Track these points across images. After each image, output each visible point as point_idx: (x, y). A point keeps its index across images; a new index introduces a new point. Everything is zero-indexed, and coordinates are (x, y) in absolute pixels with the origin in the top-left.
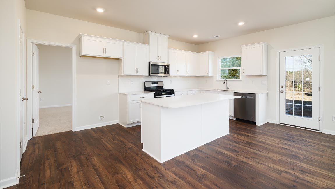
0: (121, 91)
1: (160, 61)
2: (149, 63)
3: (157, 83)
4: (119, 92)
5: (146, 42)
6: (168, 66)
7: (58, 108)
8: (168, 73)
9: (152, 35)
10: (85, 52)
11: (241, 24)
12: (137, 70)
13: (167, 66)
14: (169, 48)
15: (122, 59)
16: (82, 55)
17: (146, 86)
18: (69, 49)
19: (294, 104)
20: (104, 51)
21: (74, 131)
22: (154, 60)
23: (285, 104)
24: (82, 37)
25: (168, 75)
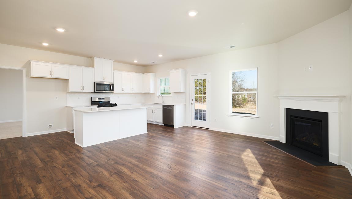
0: (69, 105)
1: (105, 81)
2: (95, 82)
3: (104, 99)
4: (67, 106)
5: (92, 65)
6: (113, 85)
7: (10, 123)
8: (113, 90)
9: (97, 61)
10: (34, 74)
11: (160, 56)
12: (82, 88)
13: (111, 85)
14: (114, 70)
15: (69, 79)
16: (31, 76)
17: (93, 101)
18: (20, 72)
19: (198, 112)
20: (52, 73)
21: (24, 136)
22: (100, 80)
23: (194, 113)
24: (31, 63)
25: (112, 92)
